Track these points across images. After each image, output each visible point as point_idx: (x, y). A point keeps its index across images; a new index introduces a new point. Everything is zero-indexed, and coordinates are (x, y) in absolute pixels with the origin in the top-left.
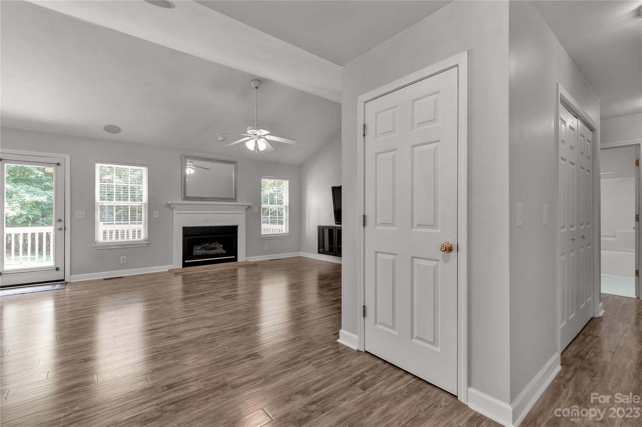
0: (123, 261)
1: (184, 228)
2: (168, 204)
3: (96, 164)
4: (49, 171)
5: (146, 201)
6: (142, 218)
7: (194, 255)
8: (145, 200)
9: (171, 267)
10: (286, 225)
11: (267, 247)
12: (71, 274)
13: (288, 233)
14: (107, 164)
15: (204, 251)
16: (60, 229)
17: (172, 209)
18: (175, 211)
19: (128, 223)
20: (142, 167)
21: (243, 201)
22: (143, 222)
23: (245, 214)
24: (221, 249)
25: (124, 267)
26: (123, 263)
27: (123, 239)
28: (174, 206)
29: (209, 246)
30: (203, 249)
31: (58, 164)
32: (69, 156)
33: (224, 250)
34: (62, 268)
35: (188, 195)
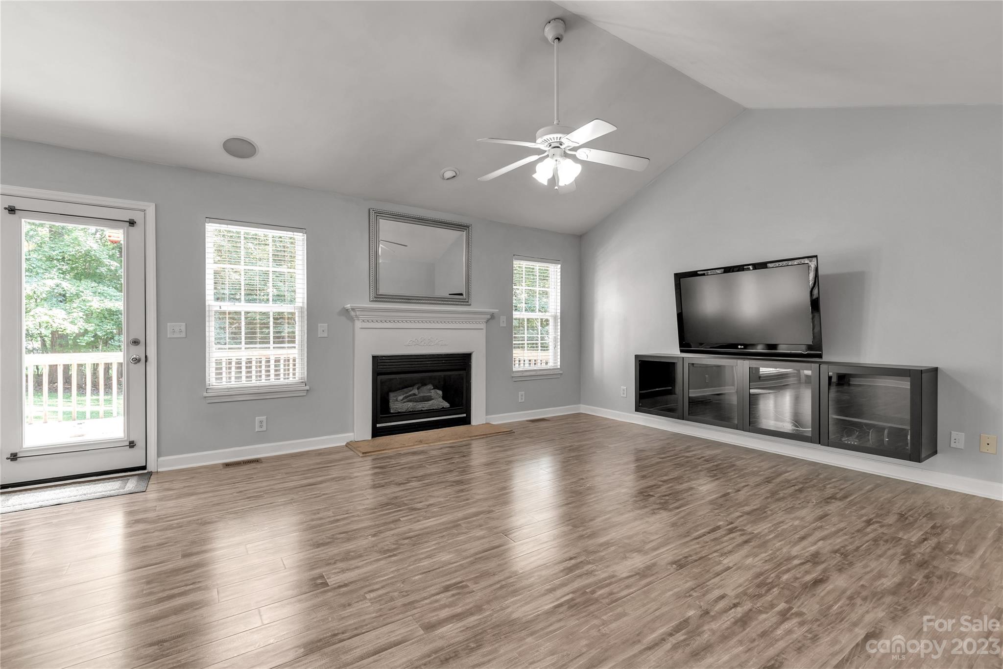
0: (261, 426)
1: (375, 358)
2: (344, 308)
3: (206, 224)
4: (114, 237)
5: (303, 303)
6: (294, 337)
7: (392, 412)
8: (301, 300)
9: (350, 437)
10: (555, 353)
11: (522, 396)
12: (159, 455)
13: (559, 367)
14: (227, 225)
15: (410, 404)
16: (137, 361)
17: (352, 320)
18: (358, 324)
19: (269, 348)
20: (295, 233)
21: (480, 305)
22: (297, 345)
23: (484, 331)
24: (440, 399)
25: (262, 437)
26: (261, 429)
27: (260, 380)
28: (358, 313)
29: (419, 393)
30: (408, 399)
31: (132, 223)
32: (154, 204)
33: (446, 401)
34: (140, 443)
35: (382, 291)
